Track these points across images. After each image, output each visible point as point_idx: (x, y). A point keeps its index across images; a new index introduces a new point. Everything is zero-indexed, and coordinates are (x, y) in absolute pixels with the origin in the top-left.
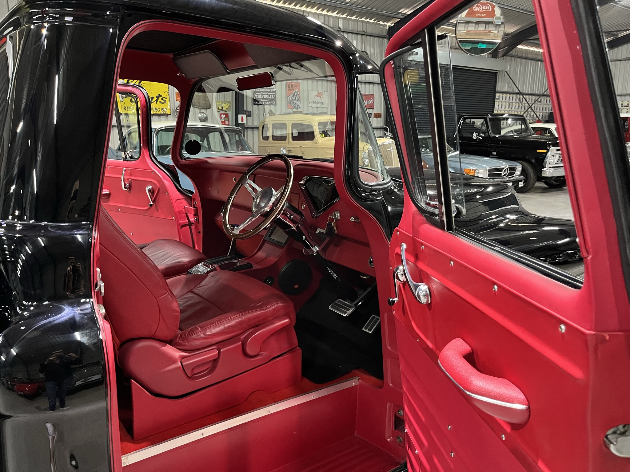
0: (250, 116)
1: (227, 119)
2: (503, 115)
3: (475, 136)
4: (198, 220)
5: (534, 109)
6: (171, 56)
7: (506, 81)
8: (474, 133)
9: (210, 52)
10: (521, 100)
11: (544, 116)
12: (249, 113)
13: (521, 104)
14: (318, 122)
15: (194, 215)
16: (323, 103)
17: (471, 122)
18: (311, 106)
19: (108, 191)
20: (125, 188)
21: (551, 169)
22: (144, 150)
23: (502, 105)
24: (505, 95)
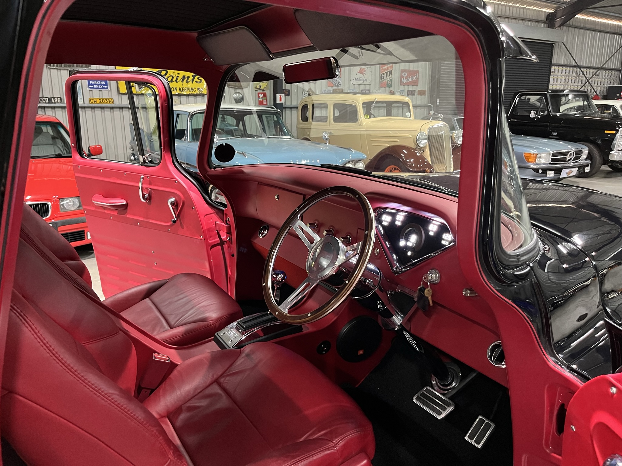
0: (288, 95)
1: (264, 98)
2: (563, 91)
3: (532, 115)
4: (231, 241)
5: (592, 83)
6: (195, 34)
7: (562, 53)
8: (532, 111)
9: (246, 29)
10: (579, 74)
11: (602, 91)
12: (287, 91)
13: (578, 78)
14: (362, 102)
15: (226, 233)
16: (365, 80)
17: (527, 98)
18: (353, 84)
19: (125, 201)
20: (144, 199)
21: (619, 152)
22: (165, 154)
23: (557, 79)
24: (561, 68)
